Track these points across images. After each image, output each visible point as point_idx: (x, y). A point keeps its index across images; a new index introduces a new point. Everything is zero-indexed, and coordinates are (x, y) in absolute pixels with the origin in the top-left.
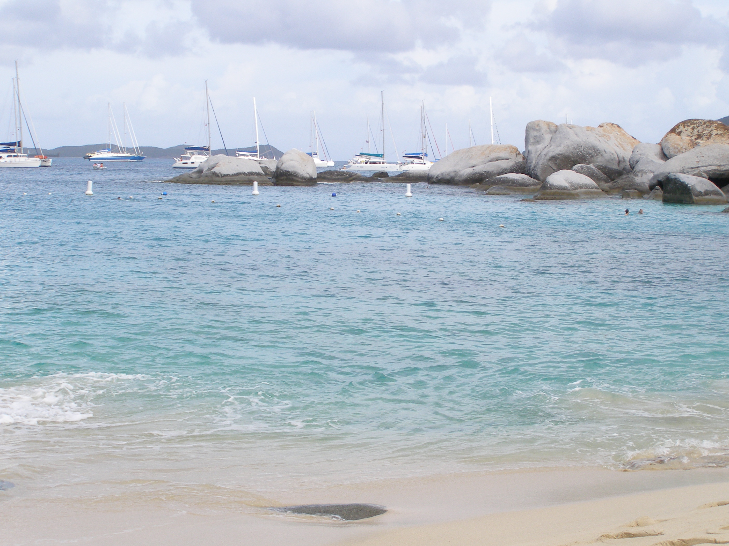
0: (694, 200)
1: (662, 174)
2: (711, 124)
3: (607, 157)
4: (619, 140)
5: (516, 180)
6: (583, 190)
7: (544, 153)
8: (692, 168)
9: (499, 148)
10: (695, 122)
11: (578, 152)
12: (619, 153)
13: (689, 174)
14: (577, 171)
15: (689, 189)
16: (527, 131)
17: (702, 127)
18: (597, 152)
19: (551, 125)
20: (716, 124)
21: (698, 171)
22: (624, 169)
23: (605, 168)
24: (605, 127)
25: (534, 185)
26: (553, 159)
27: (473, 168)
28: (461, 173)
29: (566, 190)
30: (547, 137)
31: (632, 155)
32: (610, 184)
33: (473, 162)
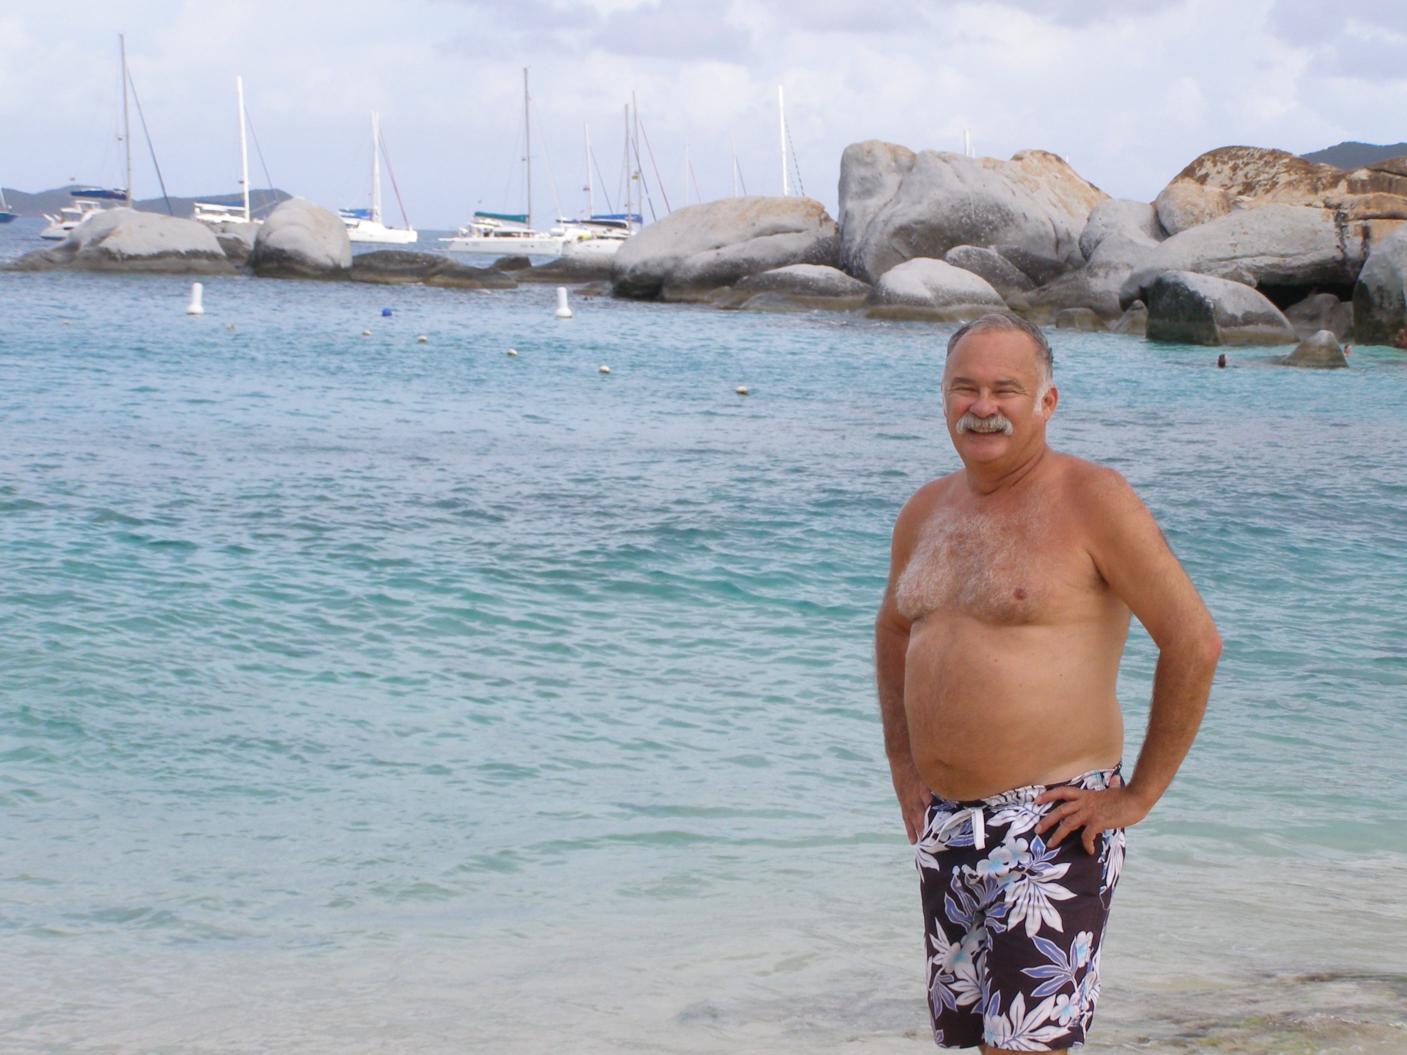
0: (1219, 336)
1: (1149, 272)
2: (1275, 158)
3: (1029, 229)
4: (1058, 192)
5: (813, 280)
6: (966, 306)
7: (882, 217)
8: (1221, 260)
9: (779, 205)
10: (1240, 153)
11: (962, 217)
12: (1057, 223)
13: (1211, 275)
14: (955, 263)
15: (1208, 309)
16: (843, 165)
17: (1256, 166)
18: (1007, 218)
19: (900, 152)
20: (1287, 160)
21: (1235, 266)
22: (1069, 260)
23: (1025, 255)
24: (1026, 161)
25: (855, 292)
26: (904, 232)
27: (719, 251)
28: (689, 262)
29: (925, 304)
30: (891, 181)
31: (1087, 226)
32: (1032, 294)
33: (719, 237)
